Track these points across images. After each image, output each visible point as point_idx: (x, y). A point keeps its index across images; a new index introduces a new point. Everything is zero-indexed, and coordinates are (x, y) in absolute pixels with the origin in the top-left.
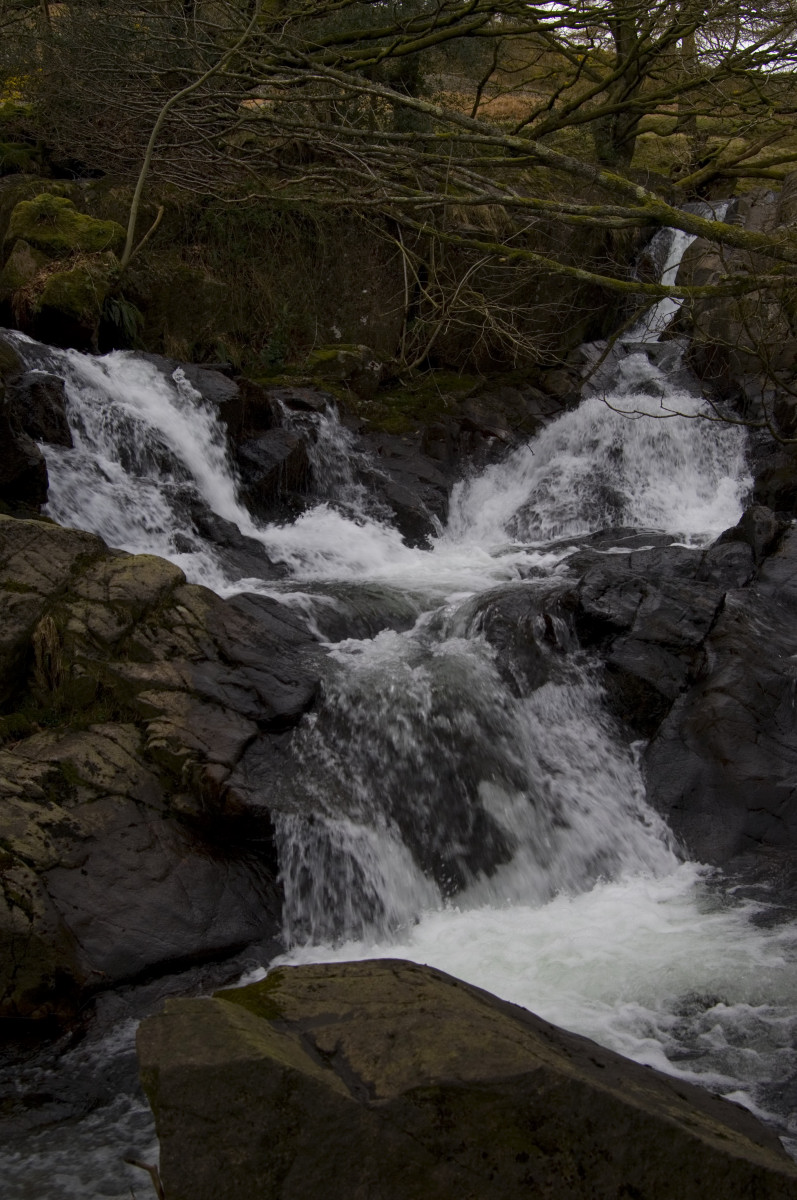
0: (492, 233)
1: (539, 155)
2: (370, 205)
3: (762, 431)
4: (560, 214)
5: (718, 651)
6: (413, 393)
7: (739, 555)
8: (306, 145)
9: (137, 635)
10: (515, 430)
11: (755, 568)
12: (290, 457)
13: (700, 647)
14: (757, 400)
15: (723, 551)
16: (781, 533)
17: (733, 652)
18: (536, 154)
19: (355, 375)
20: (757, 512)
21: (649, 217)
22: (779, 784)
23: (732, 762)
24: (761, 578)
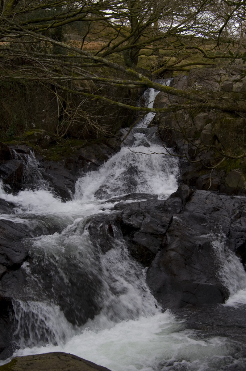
0: (88, 90)
1: (104, 63)
2: (45, 80)
3: (184, 158)
4: (112, 83)
5: (171, 236)
6: (61, 147)
7: (177, 202)
8: (22, 59)
10: (98, 159)
11: (183, 207)
12: (17, 170)
13: (165, 235)
14: (182, 148)
15: (171, 201)
16: (191, 194)
17: (176, 236)
18: (104, 62)
19: (40, 140)
20: (183, 187)
21: (143, 84)
22: (194, 282)
23: (177, 275)
24: (185, 210)
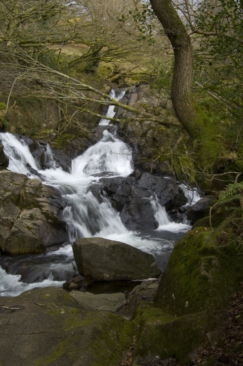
3: (135, 150)
7: (133, 179)
9: (37, 193)
10: (82, 148)
11: (136, 182)
12: (41, 155)
13: (128, 196)
15: (130, 178)
16: (141, 175)
17: (134, 197)
19: (51, 136)
20: (136, 170)
23: (135, 216)
24: (137, 184)
